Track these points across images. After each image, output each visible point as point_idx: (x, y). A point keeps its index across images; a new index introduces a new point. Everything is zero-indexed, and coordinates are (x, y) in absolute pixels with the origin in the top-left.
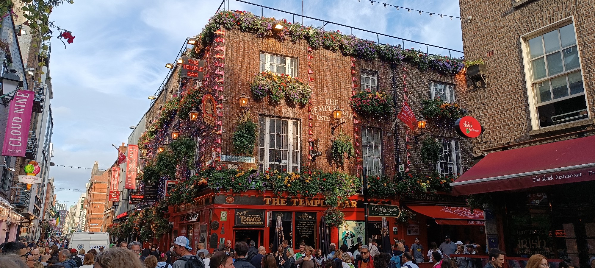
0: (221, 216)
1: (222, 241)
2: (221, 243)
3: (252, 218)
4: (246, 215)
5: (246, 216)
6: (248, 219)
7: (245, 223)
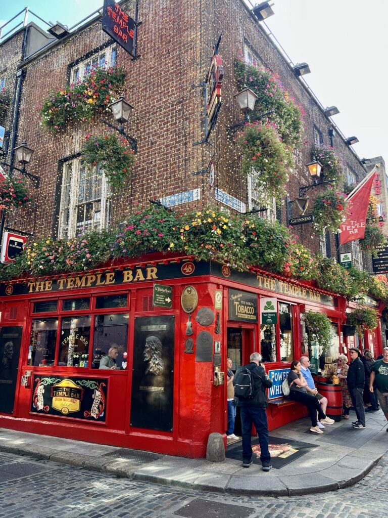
0: (216, 298)
1: (218, 347)
2: (216, 351)
7: (241, 316)
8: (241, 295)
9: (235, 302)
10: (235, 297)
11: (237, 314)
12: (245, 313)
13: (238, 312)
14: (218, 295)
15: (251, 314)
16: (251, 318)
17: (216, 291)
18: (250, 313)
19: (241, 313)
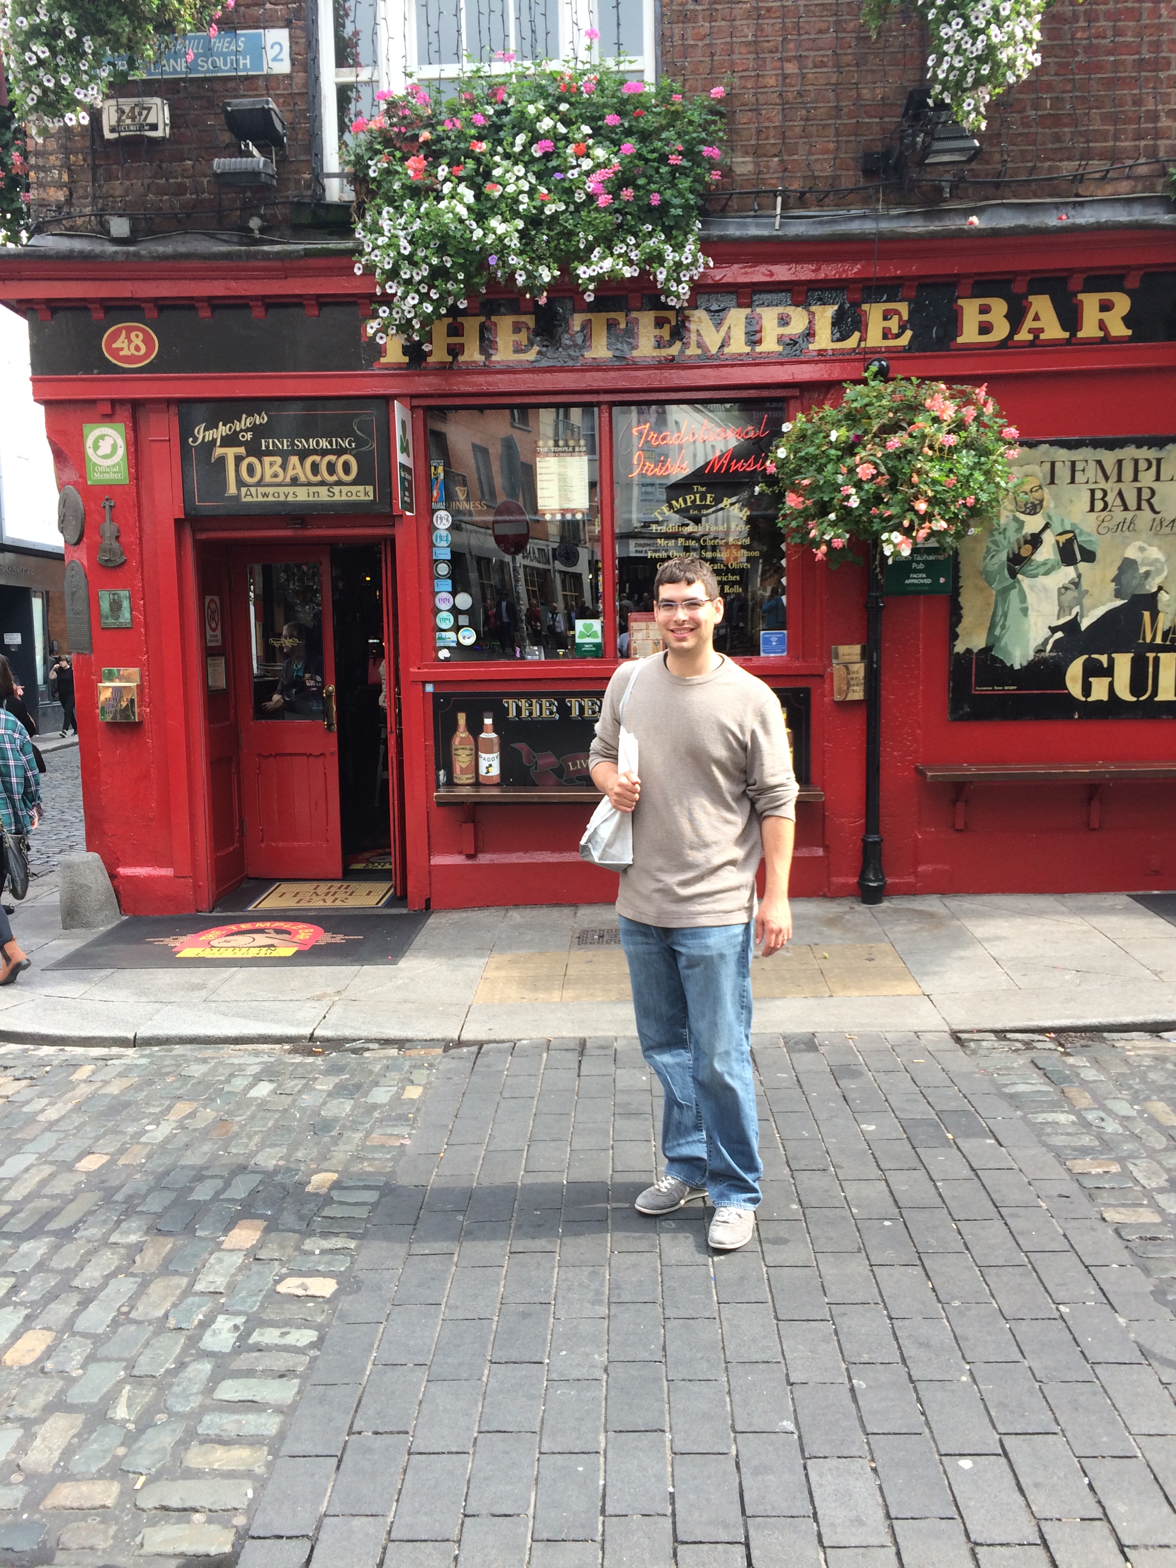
3: (294, 460)
4: (256, 440)
5: (254, 450)
6: (270, 467)
8: (261, 419)
9: (219, 451)
10: (223, 430)
11: (232, 489)
12: (295, 482)
13: (240, 483)
14: (102, 437)
15: (339, 483)
16: (337, 498)
17: (86, 427)
18: (334, 478)
19: (259, 484)
